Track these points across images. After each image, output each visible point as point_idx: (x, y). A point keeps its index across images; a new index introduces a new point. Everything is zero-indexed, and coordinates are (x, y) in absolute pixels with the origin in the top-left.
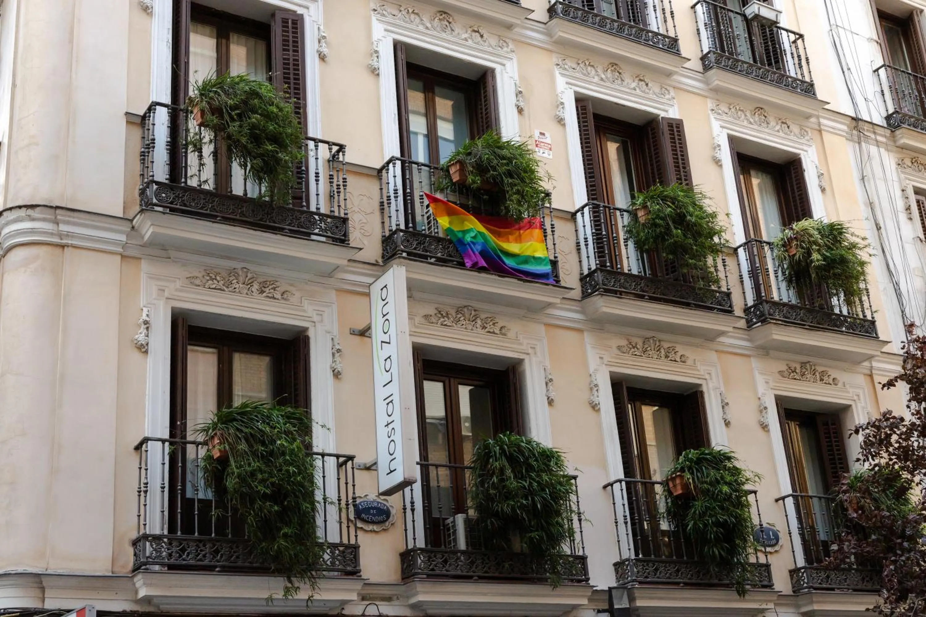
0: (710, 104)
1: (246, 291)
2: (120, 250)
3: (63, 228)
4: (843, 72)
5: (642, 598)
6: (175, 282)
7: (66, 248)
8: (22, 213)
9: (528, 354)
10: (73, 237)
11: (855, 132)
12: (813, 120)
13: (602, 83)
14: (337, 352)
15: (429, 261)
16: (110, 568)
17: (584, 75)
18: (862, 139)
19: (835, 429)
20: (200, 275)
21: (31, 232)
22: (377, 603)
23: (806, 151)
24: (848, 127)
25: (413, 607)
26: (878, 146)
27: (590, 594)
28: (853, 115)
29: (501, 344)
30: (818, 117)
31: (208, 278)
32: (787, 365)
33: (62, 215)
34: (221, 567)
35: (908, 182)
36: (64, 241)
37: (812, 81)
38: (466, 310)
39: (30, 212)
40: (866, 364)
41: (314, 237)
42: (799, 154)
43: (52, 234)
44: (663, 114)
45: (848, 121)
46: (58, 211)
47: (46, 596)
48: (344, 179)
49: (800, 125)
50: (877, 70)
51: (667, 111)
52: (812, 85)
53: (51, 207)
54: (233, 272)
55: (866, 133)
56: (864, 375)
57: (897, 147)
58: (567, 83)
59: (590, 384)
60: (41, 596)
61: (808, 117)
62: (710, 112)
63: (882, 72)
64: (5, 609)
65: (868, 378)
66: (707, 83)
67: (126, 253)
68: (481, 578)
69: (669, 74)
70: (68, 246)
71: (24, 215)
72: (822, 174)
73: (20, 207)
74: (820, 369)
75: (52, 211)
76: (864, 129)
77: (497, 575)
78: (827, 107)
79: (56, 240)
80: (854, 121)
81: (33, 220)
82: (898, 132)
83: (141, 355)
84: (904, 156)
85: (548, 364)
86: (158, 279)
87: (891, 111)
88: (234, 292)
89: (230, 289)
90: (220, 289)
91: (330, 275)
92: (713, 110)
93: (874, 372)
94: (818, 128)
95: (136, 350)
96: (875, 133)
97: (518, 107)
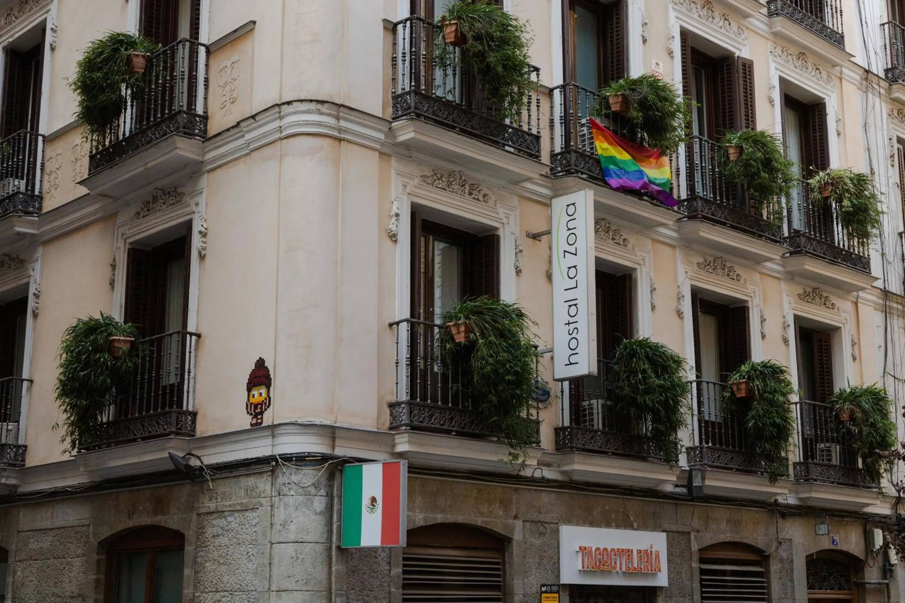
0: (770, 46)
1: (460, 192)
2: (378, 147)
3: (343, 124)
4: (862, 25)
5: (710, 479)
6: (413, 179)
7: (342, 142)
8: (313, 106)
9: (640, 264)
10: (348, 132)
11: (864, 82)
12: (838, 68)
13: (699, 19)
14: (519, 252)
15: (580, 175)
16: (376, 424)
17: (688, 10)
18: (870, 90)
19: (826, 346)
20: (429, 174)
21: (318, 125)
22: (542, 468)
23: (830, 96)
24: (861, 77)
25: (563, 473)
26: (880, 98)
27: (678, 473)
28: (867, 68)
29: (623, 254)
30: (841, 66)
31: (436, 178)
32: (804, 289)
33: (344, 113)
34: (456, 431)
35: (894, 131)
36: (342, 136)
37: (843, 33)
38: (603, 222)
39: (319, 106)
40: (855, 293)
41: (507, 148)
42: (824, 99)
43: (334, 128)
44: (737, 53)
45: (861, 72)
46: (342, 109)
47: (336, 444)
48: (538, 100)
49: (828, 72)
50: (883, 25)
51: (740, 50)
52: (843, 37)
53: (337, 105)
54: (451, 174)
55: (874, 85)
56: (852, 302)
57: (891, 99)
58: (677, 17)
59: (678, 295)
60: (332, 444)
61: (834, 65)
62: (769, 54)
63: (886, 26)
64: (309, 453)
65: (854, 305)
66: (770, 26)
67: (382, 150)
68: (613, 454)
69: (746, 16)
70: (344, 140)
71: (314, 108)
72: (840, 120)
73: (311, 101)
74: (825, 294)
75: (337, 107)
76: (872, 81)
77: (622, 452)
78: (852, 59)
79: (335, 134)
80: (865, 73)
81: (322, 114)
82: (894, 87)
83: (392, 243)
84: (893, 107)
85: (652, 274)
86: (403, 176)
87: (889, 66)
88: (452, 192)
89: (450, 189)
90: (444, 189)
91: (517, 183)
92: (771, 52)
93: (859, 300)
94: (839, 76)
95: (388, 238)
96: (879, 86)
97: (643, 37)
